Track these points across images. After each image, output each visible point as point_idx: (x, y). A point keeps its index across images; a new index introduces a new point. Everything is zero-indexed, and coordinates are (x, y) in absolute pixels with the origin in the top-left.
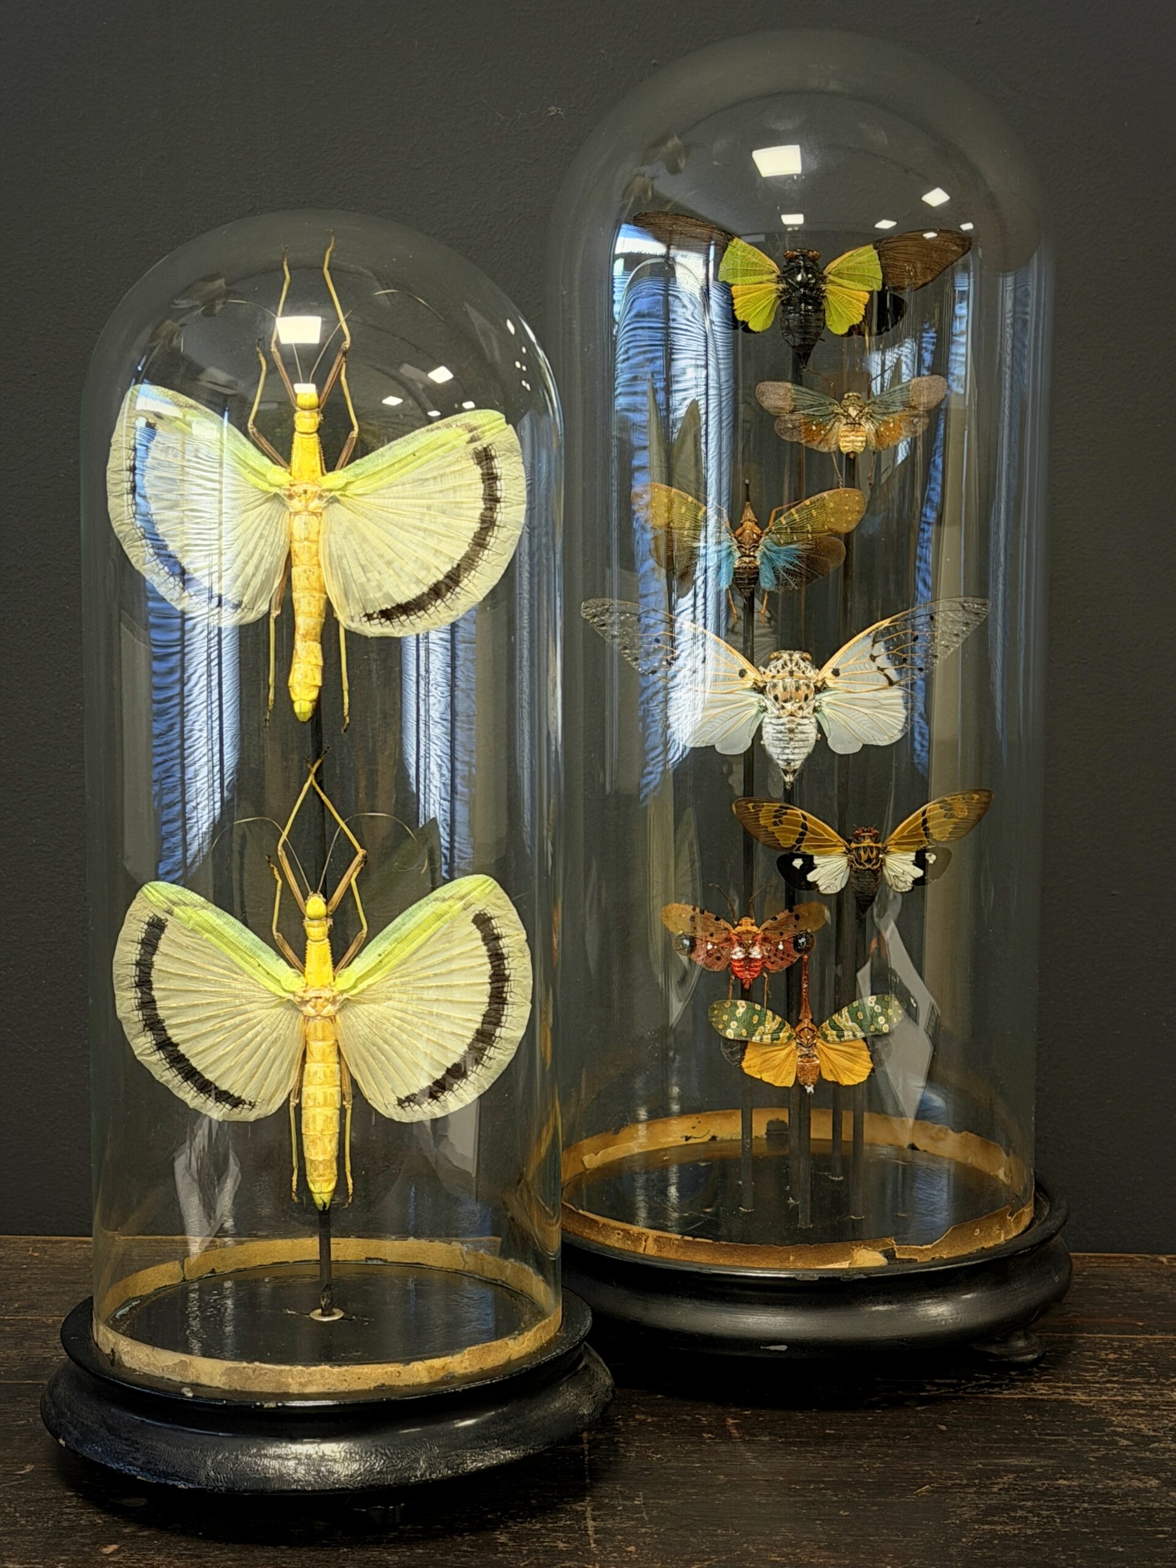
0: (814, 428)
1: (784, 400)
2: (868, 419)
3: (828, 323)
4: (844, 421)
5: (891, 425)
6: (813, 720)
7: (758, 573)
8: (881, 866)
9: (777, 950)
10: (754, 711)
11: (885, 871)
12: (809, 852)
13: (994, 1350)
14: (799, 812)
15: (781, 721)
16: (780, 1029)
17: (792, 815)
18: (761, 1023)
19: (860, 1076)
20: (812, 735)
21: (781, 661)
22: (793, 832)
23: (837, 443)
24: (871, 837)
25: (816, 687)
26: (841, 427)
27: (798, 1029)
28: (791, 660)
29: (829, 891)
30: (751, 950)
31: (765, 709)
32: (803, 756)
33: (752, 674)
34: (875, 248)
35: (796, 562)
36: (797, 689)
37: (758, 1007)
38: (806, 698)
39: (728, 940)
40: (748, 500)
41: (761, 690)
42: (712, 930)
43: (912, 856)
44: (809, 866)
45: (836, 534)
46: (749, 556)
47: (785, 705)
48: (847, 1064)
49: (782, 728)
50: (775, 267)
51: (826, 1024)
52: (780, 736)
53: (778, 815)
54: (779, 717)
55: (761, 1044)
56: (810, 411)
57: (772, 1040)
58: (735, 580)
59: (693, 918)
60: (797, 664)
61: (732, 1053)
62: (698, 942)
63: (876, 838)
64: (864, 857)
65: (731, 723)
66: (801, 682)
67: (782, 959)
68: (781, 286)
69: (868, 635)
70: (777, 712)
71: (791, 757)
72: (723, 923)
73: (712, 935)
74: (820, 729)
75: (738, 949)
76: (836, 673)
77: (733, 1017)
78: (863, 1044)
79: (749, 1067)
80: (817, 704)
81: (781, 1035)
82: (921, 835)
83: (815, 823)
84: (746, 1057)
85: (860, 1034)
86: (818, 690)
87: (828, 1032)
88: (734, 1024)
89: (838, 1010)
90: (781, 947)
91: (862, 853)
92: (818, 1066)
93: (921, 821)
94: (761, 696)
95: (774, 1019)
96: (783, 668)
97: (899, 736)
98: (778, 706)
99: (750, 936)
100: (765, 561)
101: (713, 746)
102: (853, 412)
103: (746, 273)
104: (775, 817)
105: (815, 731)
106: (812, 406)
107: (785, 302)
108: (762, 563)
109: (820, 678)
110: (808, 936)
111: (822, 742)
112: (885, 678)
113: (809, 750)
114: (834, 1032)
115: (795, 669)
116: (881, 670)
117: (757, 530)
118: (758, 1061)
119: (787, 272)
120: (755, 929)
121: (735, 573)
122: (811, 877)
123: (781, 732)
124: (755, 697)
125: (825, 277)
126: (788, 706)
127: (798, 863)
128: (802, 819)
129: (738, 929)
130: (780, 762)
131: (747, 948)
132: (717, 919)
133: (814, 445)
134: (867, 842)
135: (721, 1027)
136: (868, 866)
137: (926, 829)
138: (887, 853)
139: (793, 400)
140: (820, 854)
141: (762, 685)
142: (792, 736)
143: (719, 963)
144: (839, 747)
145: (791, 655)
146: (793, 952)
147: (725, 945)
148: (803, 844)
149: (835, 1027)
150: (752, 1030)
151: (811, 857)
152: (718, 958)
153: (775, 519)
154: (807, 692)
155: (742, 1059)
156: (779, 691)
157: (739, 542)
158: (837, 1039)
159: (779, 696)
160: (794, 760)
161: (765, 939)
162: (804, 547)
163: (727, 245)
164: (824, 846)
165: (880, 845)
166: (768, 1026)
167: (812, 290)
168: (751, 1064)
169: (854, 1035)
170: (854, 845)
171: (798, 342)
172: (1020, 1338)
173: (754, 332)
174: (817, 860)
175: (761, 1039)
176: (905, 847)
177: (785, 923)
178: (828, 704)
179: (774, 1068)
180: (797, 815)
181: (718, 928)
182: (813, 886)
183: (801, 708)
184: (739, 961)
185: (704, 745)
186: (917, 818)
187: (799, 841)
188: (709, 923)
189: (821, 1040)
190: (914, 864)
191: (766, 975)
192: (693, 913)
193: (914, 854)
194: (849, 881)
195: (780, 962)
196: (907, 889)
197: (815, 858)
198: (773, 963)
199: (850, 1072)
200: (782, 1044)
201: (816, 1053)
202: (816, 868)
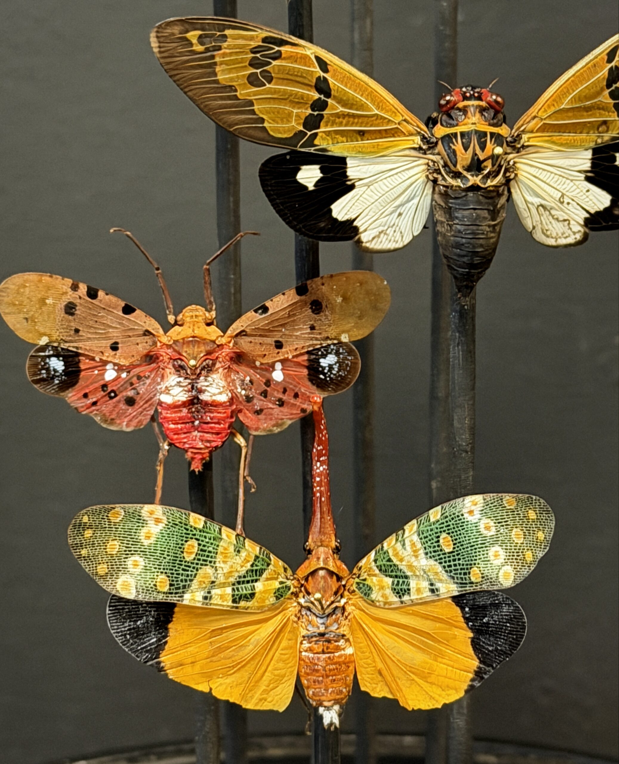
8: (508, 182)
11: (516, 195)
12: (336, 149)
14: (310, 51)
16: (256, 573)
17: (294, 58)
18: (206, 557)
22: (299, 102)
24: (482, 110)
27: (303, 571)
29: (384, 244)
30: (202, 383)
37: (195, 520)
39: (151, 358)
42: (115, 335)
43: (584, 160)
44: (337, 182)
48: (418, 657)
51: (369, 560)
53: (261, 57)
57: (236, 598)
59: (70, 309)
62: (84, 364)
63: (495, 114)
67: (282, 403)
72: (142, 320)
73: (114, 347)
75: (172, 380)
77: (132, 546)
79: (180, 664)
81: (259, 586)
84: (172, 641)
85: (448, 588)
87: (373, 581)
88: (135, 563)
89: (395, 528)
90: (278, 375)
91: (458, 147)
92: (348, 662)
93: (605, 72)
95: (238, 549)
99: (202, 350)
104: (253, 64)
110: (338, 348)
114: (389, 581)
120: (214, 332)
122: (341, 209)
127: (309, 176)
128: (316, 70)
129: (177, 333)
131: (193, 377)
132: (128, 310)
134: (473, 123)
135: (102, 569)
136: (473, 180)
140: (362, 153)
146: (306, 388)
147: (144, 370)
148: (322, 129)
149: (388, 568)
150: (181, 579)
152: (130, 402)
158: (394, 598)
161: (238, 359)
166: (223, 567)
168: (184, 658)
169: (434, 590)
170: (440, 131)
174: (354, 169)
176: (567, 137)
177: (289, 318)
179: (240, 666)
180: (304, 59)
182: (348, 230)
184: (175, 407)
186: (595, 67)
187: (312, 122)
188: (109, 320)
189: (357, 599)
190: (588, 179)
191: (240, 440)
192: (71, 296)
193: (589, 154)
194: (431, 214)
195: (277, 410)
196: (571, 240)
197: (350, 162)
198: (258, 412)
199: (424, 677)
200: (261, 609)
201: (343, 630)
202: (352, 187)
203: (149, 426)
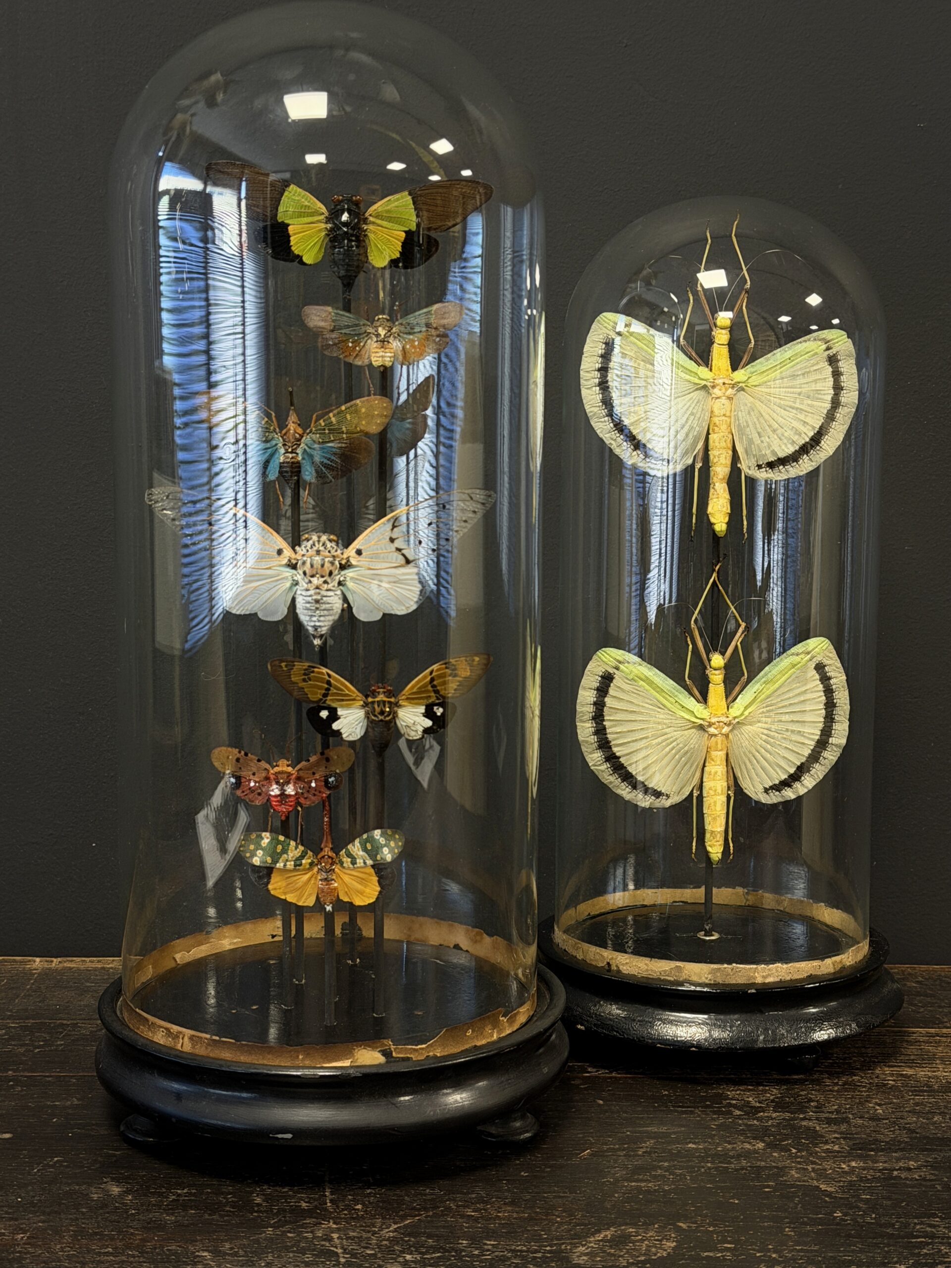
0: (350, 345)
1: (325, 321)
2: (395, 337)
3: (370, 258)
4: (375, 339)
5: (416, 343)
6: (339, 592)
7: (299, 467)
8: (394, 718)
9: (310, 787)
10: (288, 584)
11: (397, 722)
12: (334, 705)
13: (493, 1130)
14: (325, 670)
15: (309, 593)
16: (302, 857)
17: (319, 673)
18: (285, 851)
19: (369, 898)
20: (337, 604)
21: (311, 542)
22: (320, 688)
23: (369, 357)
24: (384, 692)
25: (340, 564)
26: (372, 344)
27: (319, 856)
28: (319, 541)
29: (351, 739)
30: (285, 788)
31: (297, 584)
32: (331, 623)
33: (288, 552)
34: (410, 194)
35: (333, 458)
36: (323, 566)
37: (282, 838)
38: (331, 574)
39: (267, 778)
40: (292, 404)
41: (294, 567)
42: (254, 770)
43: (422, 709)
44: (334, 716)
45: (367, 434)
46: (291, 452)
47: (312, 579)
48: (359, 887)
49: (309, 599)
50: (323, 209)
51: (343, 852)
52: (308, 605)
53: (307, 672)
54: (307, 590)
55: (284, 870)
56: (347, 331)
57: (295, 866)
58: (280, 472)
59: (238, 760)
60: (323, 544)
61: (260, 878)
62: (243, 780)
63: (389, 694)
64: (378, 709)
65: (268, 595)
66: (327, 560)
67: (314, 795)
68: (329, 226)
69: (389, 520)
70: (306, 586)
71: (318, 624)
72: (264, 764)
74: (345, 599)
75: (275, 786)
76: (359, 552)
77: (258, 847)
78: (372, 871)
79: (275, 889)
80: (342, 579)
81: (304, 861)
82: (428, 691)
83: (337, 680)
84: (273, 880)
85: (370, 862)
86: (343, 567)
87: (344, 860)
88: (260, 853)
89: (352, 841)
90: (313, 785)
91: (376, 706)
92: (335, 889)
93: (429, 679)
94: (294, 571)
95: (296, 848)
96: (311, 548)
97: (414, 607)
98: (307, 581)
99: (285, 776)
100: (306, 457)
101: (256, 614)
102: (382, 332)
103: (301, 215)
104: (305, 674)
105: (341, 602)
106: (348, 327)
107: (335, 238)
108: (303, 459)
109: (345, 556)
110: (335, 775)
111: (348, 611)
112: (401, 557)
113: (336, 617)
114: (349, 860)
115: (322, 548)
116: (399, 550)
117: (300, 430)
118: (284, 884)
119: (333, 215)
120: (290, 769)
121: (281, 467)
122: (335, 726)
123: (309, 603)
124: (289, 572)
125: (367, 218)
126: (315, 581)
127: (324, 714)
128: (327, 677)
129: (276, 769)
130: (310, 628)
131: (282, 786)
132: (259, 761)
133: (350, 360)
134: (381, 697)
135: (248, 855)
136: (381, 717)
137: (434, 686)
138: (400, 706)
139: (333, 321)
140: (342, 706)
141: (294, 562)
142: (318, 606)
143: (260, 798)
144: (363, 615)
145: (319, 537)
146: (323, 789)
147: (265, 783)
148: (329, 698)
149: (349, 855)
150: (276, 859)
151: (335, 710)
152: (259, 794)
153: (315, 422)
154: (331, 568)
155: (268, 883)
156: (307, 567)
157: (284, 440)
158: (351, 866)
159: (307, 572)
160: (320, 626)
161: (299, 779)
162: (340, 445)
163: (284, 191)
164: (347, 700)
165: (392, 700)
166: (291, 854)
167: (353, 229)
168: (277, 887)
169: (365, 863)
170: (370, 700)
171: (342, 273)
172: (515, 1120)
173: (305, 264)
174: (340, 712)
175: (285, 865)
176: (416, 701)
177: (317, 764)
178: (352, 578)
179: (297, 890)
180: (322, 673)
181: (259, 769)
182: (338, 733)
183: (325, 582)
184: (276, 796)
185: (248, 613)
186: (425, 677)
187: (325, 695)
188: (252, 764)
189: (338, 866)
190: (424, 716)
191: (299, 809)
192: (238, 755)
193: (424, 707)
194: (367, 729)
195: (313, 798)
196: (418, 737)
197: (339, 710)
198: (306, 798)
199: (362, 894)
200: (304, 870)
201: (334, 877)
202: (339, 718)
203: (266, 803)
